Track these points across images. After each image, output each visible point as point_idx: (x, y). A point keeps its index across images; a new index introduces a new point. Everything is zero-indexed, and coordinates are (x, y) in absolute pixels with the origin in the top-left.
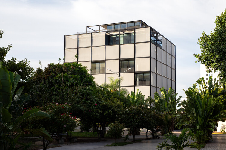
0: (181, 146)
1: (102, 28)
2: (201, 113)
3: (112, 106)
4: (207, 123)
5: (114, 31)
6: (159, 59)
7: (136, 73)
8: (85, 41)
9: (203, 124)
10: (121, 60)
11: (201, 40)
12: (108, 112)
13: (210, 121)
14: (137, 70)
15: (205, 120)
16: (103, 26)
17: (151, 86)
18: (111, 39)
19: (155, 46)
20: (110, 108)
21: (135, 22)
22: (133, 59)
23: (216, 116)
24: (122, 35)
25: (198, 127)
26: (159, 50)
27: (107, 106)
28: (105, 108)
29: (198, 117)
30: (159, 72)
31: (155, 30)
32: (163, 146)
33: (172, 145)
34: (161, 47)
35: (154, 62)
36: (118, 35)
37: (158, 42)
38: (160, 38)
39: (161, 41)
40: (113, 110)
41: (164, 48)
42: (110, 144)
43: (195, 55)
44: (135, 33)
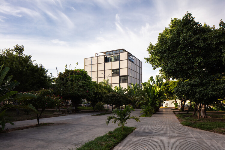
0: (125, 118)
1: (103, 54)
2: (151, 96)
3: (100, 93)
4: (154, 102)
5: (109, 55)
6: (133, 69)
7: (120, 77)
8: (95, 61)
9: (153, 102)
10: (113, 70)
11: (149, 48)
12: (98, 96)
13: (156, 101)
14: (121, 75)
15: (153, 100)
16: (104, 53)
17: (128, 83)
18: (107, 59)
19: (130, 62)
20: (99, 94)
21: (120, 50)
22: (119, 69)
23: (160, 98)
24: (113, 57)
25: (149, 104)
26: (133, 64)
27: (98, 92)
28: (96, 94)
29: (149, 98)
30: (132, 76)
31: (130, 54)
32: (111, 118)
33: (118, 117)
34: (134, 63)
35: (130, 70)
36: (111, 57)
37: (132, 60)
38: (133, 58)
39: (134, 59)
40: (101, 95)
41: (135, 63)
42: (95, 114)
43: (145, 58)
44: (119, 55)
